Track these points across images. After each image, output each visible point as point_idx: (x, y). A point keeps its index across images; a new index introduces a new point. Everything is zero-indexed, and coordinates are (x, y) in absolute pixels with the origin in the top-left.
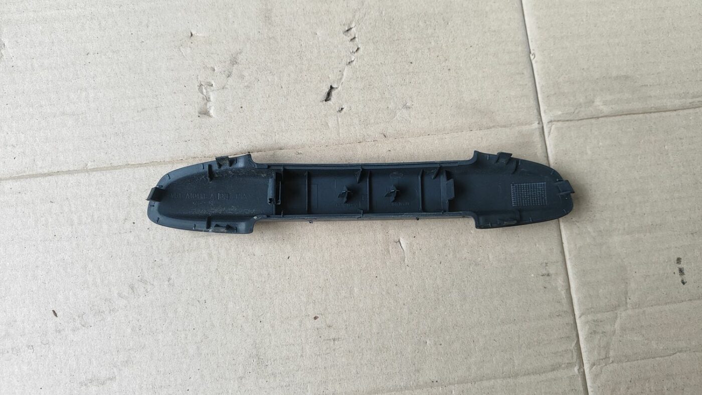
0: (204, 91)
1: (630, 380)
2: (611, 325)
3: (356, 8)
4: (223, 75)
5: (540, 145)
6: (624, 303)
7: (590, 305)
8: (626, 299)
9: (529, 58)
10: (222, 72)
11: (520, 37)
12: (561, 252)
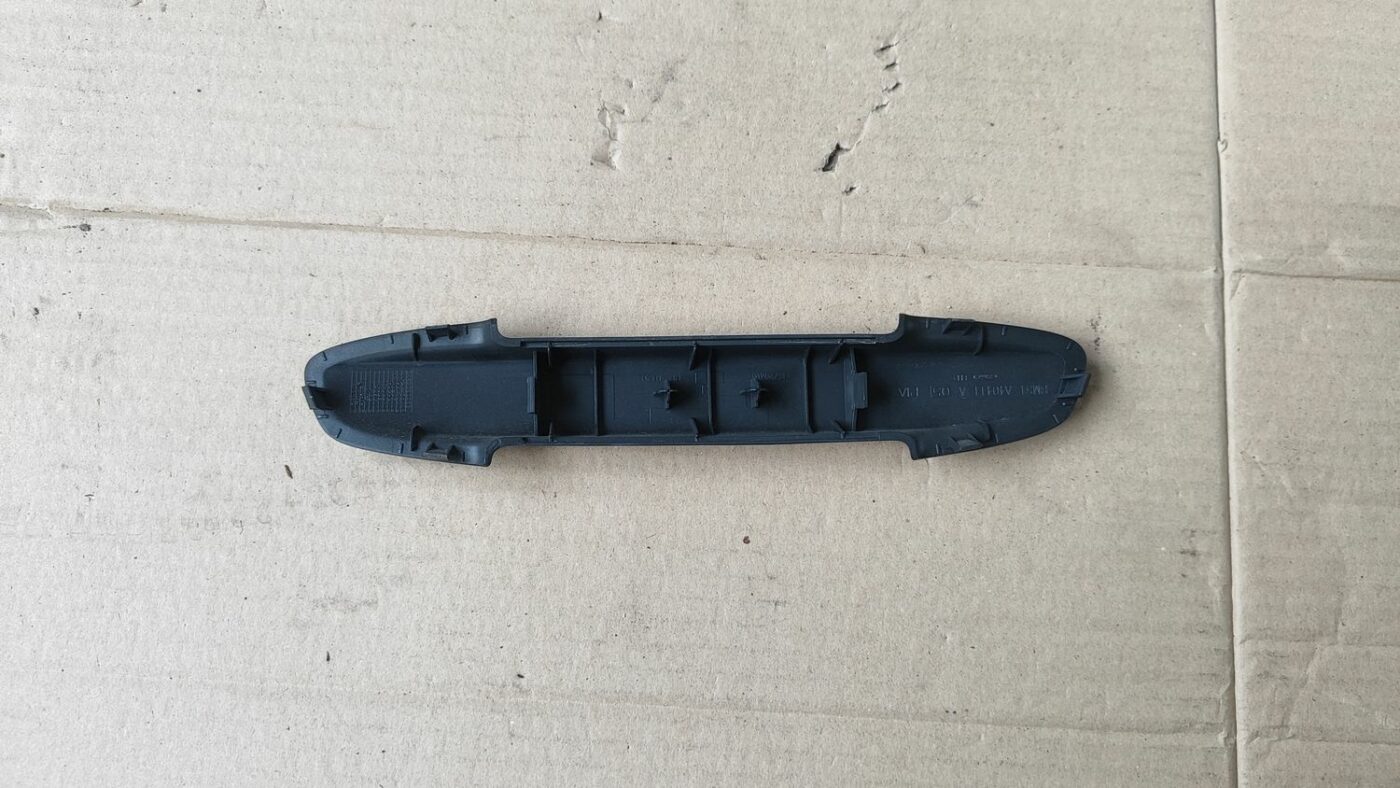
0: (608, 120)
1: (1322, 775)
2: (1300, 668)
3: (904, 10)
4: (647, 97)
5: (1211, 312)
6: (1331, 630)
7: (1266, 622)
8: (1336, 623)
9: (1215, 149)
10: (645, 92)
11: (1206, 108)
12: (1223, 515)
